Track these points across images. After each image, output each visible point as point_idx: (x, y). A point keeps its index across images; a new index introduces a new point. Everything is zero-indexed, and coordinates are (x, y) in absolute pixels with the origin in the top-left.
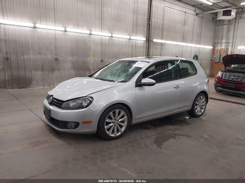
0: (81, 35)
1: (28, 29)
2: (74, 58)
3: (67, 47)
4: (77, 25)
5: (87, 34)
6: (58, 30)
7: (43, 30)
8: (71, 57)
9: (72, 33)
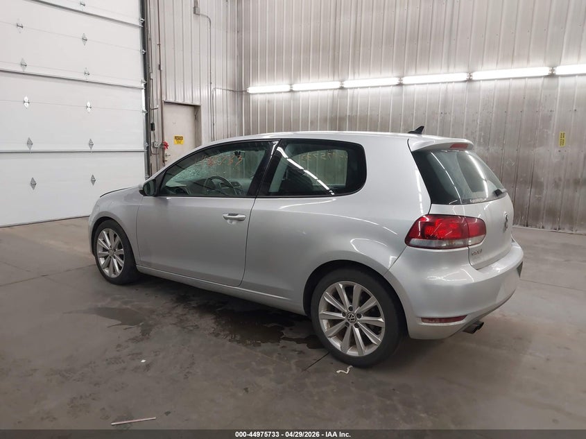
0: (522, 82)
1: (389, 89)
2: (488, 149)
3: (474, 121)
4: (511, 55)
5: (541, 77)
6: (452, 82)
7: (418, 88)
8: (482, 148)
9: (492, 83)
